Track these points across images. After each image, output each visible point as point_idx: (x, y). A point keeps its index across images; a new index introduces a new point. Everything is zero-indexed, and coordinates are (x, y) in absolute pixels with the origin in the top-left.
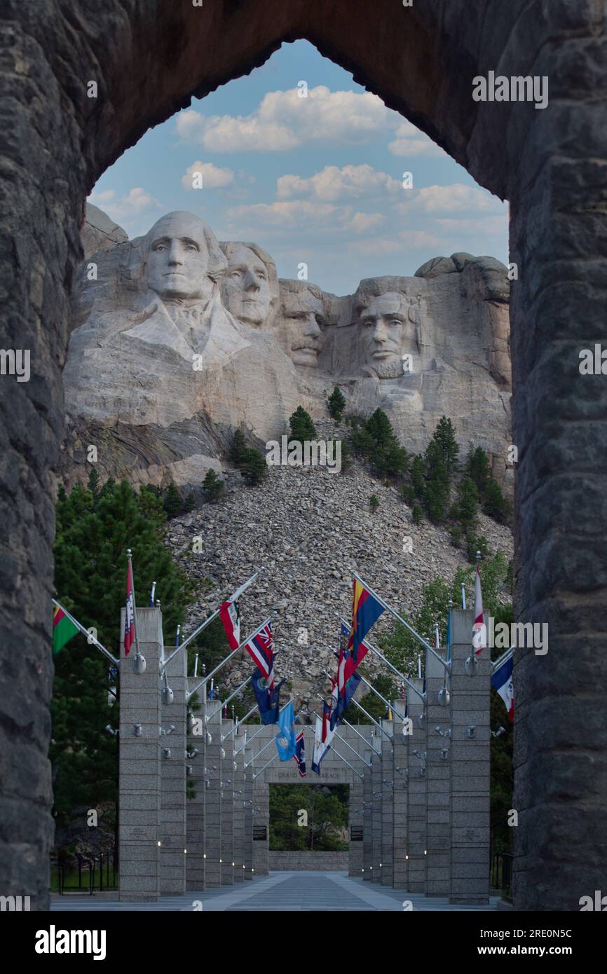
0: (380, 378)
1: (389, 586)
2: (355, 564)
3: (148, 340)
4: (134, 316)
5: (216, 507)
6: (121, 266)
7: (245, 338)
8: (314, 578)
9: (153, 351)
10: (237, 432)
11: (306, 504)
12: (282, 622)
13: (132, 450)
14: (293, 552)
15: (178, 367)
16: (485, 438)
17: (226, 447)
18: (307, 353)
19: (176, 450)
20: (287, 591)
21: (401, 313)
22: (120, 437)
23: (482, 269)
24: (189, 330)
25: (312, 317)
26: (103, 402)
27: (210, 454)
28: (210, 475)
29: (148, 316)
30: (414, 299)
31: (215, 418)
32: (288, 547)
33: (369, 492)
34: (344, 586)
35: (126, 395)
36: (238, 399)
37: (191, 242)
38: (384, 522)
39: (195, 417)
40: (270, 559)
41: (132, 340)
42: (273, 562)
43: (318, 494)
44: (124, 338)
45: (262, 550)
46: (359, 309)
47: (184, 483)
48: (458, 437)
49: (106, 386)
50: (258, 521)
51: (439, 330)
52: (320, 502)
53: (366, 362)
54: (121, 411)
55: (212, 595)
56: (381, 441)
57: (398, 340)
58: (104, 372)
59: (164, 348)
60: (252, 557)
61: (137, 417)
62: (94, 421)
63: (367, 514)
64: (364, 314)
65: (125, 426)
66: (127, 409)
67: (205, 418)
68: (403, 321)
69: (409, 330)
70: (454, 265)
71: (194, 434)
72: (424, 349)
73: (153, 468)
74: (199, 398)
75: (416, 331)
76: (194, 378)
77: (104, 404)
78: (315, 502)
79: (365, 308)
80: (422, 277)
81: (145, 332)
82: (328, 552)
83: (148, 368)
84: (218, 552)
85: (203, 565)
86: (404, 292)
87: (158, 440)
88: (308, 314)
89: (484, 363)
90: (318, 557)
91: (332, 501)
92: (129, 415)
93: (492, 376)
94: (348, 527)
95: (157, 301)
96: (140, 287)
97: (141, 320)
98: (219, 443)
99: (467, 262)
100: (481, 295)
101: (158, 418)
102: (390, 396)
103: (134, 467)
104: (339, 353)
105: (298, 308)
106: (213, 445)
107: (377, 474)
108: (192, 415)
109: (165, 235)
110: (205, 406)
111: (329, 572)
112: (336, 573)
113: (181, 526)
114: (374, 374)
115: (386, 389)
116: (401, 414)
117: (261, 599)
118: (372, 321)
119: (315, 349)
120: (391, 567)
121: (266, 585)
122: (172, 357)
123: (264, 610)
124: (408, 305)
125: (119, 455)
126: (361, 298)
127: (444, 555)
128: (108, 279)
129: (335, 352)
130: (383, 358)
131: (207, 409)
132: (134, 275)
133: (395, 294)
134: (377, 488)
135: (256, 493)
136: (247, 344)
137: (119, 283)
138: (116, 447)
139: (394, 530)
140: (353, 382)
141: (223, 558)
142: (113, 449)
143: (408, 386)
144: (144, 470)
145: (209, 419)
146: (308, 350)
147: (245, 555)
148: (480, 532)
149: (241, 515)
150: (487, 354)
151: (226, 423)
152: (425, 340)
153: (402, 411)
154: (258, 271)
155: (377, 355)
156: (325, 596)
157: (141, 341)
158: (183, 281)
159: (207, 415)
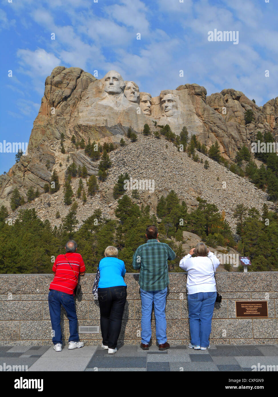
0: (167, 116)
1: (172, 167)
2: (162, 161)
3: (105, 105)
4: (101, 98)
5: (124, 147)
6: (97, 86)
7: (131, 105)
8: (151, 165)
9: (105, 107)
10: (129, 129)
11: (148, 146)
12: (142, 176)
13: (100, 133)
14: (145, 158)
15: (113, 111)
16: (195, 131)
17: (127, 133)
18: (148, 111)
19: (113, 133)
20: (143, 168)
21: (172, 99)
22: (97, 129)
23: (193, 87)
24: (116, 102)
25: (149, 102)
26: (92, 120)
27: (122, 134)
28: (122, 140)
29: (104, 98)
30: (175, 95)
31: (123, 125)
32: (143, 157)
33: (165, 143)
34: (159, 167)
35: (98, 118)
36: (129, 120)
37: (116, 78)
38: (170, 150)
39: (117, 125)
40: (138, 160)
41: (100, 105)
42: (139, 161)
43: (151, 144)
44: (98, 104)
45: (136, 158)
46: (161, 99)
47: (115, 142)
48: (188, 130)
49: (92, 116)
50: (135, 151)
51: (182, 104)
52: (152, 146)
53: (163, 113)
54: (97, 123)
55: (122, 170)
56: (168, 131)
57: (172, 106)
58: (92, 113)
59: (109, 106)
60: (133, 160)
61: (102, 124)
62: (90, 125)
63: (165, 149)
64: (162, 100)
65: (98, 127)
66: (99, 122)
67: (120, 125)
68: (173, 101)
69: (174, 103)
70: (186, 87)
71: (117, 129)
72: (178, 109)
73: (106, 138)
74: (118, 120)
75: (176, 104)
76: (117, 114)
77: (92, 121)
78: (151, 145)
79: (162, 98)
80: (177, 90)
81: (104, 102)
82: (155, 158)
83: (105, 111)
84: (124, 158)
85: (120, 162)
86: (173, 94)
87: (107, 130)
88: (147, 101)
89: (195, 111)
90: (152, 159)
91: (155, 145)
92: (100, 124)
93: (197, 115)
94: (160, 152)
95: (107, 94)
96: (102, 91)
97: (102, 99)
98: (124, 132)
99: (189, 86)
100: (193, 94)
101: (107, 125)
102: (169, 120)
103: (101, 138)
104: (156, 111)
105: (145, 99)
106: (123, 132)
107: (167, 139)
108: (117, 124)
109: (109, 76)
110: (120, 122)
111: (155, 163)
112: (157, 163)
113: (114, 152)
114: (165, 116)
115: (169, 119)
116: (173, 125)
117: (136, 170)
118: (164, 101)
119: (150, 110)
120: (172, 162)
121: (137, 167)
122: (111, 109)
123: (137, 173)
124: (174, 97)
125: (97, 135)
126: (161, 96)
127: (186, 159)
128: (93, 90)
129: (155, 111)
130: (168, 111)
131: (121, 123)
132: (101, 88)
133: (170, 94)
134: (168, 142)
135: (135, 143)
136: (132, 106)
137: (97, 90)
138: (96, 132)
139: (172, 153)
140: (159, 118)
141: (125, 160)
142: (95, 133)
143: (174, 118)
144: (104, 138)
145: (121, 125)
146: (148, 110)
147: (132, 159)
148: (196, 154)
149: (130, 149)
150: (195, 109)
151: (126, 126)
152: (179, 106)
153: (173, 124)
154: (134, 89)
155: (166, 110)
156: (154, 169)
157: (102, 105)
158: (114, 89)
159: (121, 124)
